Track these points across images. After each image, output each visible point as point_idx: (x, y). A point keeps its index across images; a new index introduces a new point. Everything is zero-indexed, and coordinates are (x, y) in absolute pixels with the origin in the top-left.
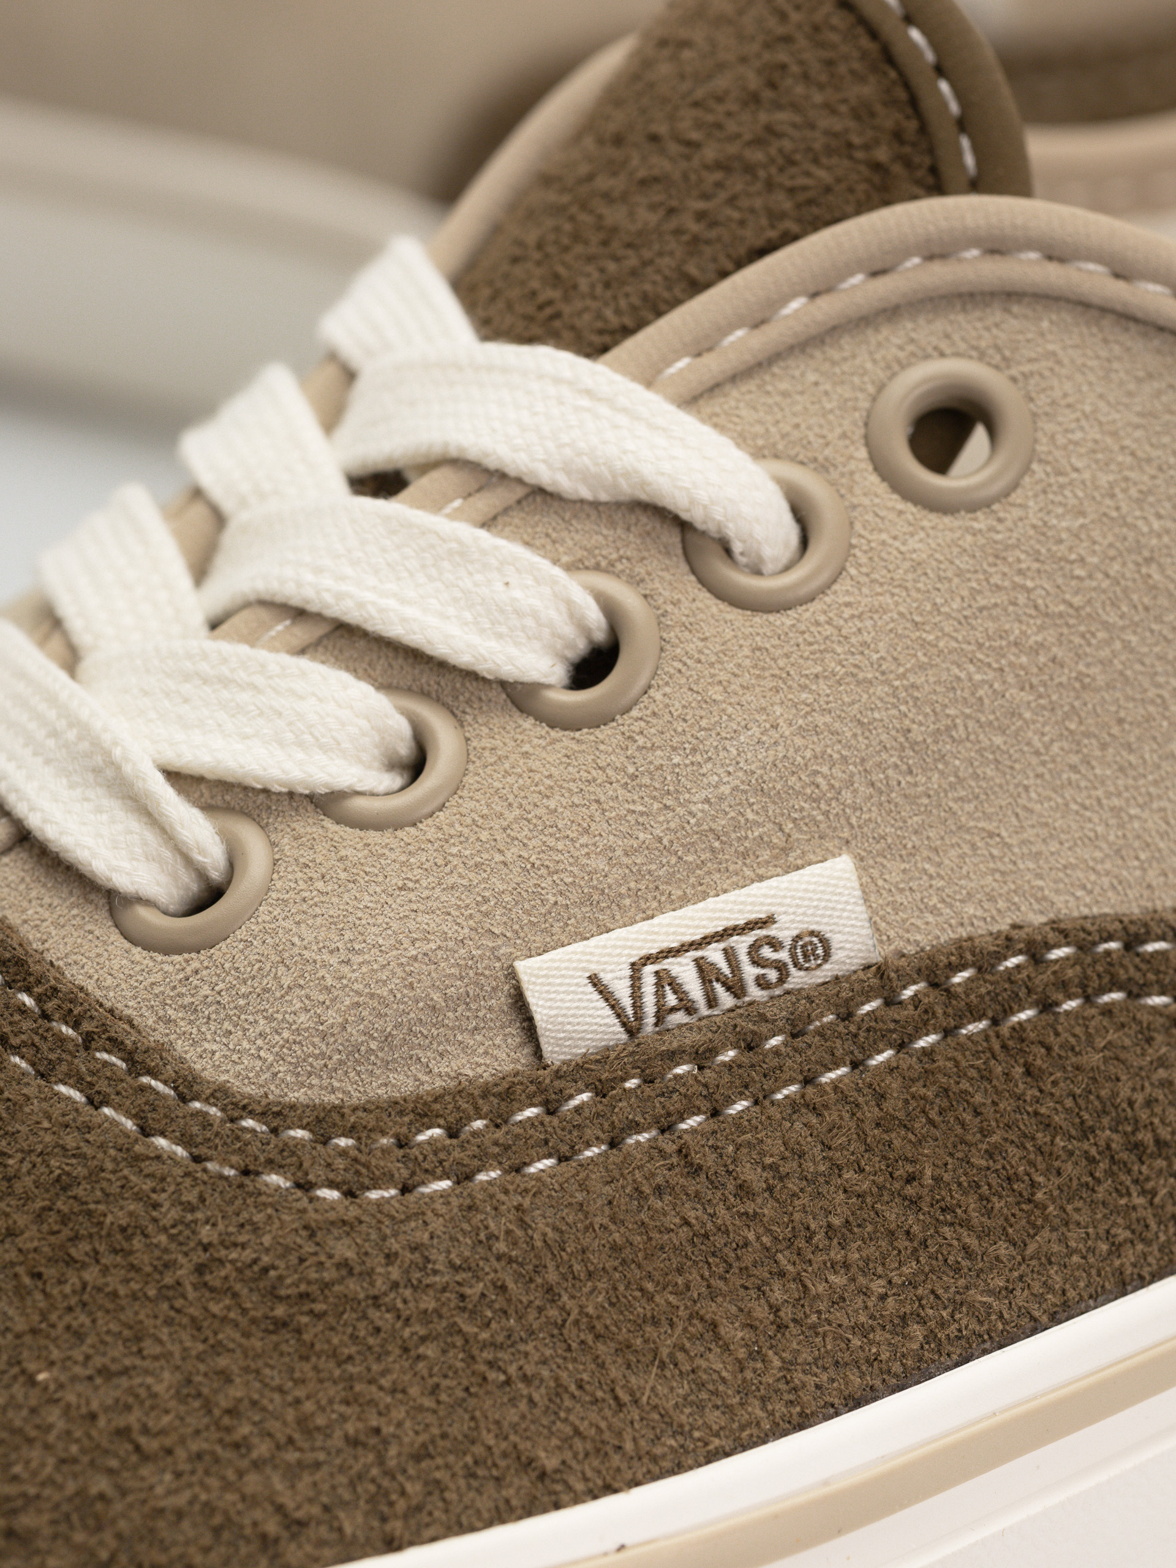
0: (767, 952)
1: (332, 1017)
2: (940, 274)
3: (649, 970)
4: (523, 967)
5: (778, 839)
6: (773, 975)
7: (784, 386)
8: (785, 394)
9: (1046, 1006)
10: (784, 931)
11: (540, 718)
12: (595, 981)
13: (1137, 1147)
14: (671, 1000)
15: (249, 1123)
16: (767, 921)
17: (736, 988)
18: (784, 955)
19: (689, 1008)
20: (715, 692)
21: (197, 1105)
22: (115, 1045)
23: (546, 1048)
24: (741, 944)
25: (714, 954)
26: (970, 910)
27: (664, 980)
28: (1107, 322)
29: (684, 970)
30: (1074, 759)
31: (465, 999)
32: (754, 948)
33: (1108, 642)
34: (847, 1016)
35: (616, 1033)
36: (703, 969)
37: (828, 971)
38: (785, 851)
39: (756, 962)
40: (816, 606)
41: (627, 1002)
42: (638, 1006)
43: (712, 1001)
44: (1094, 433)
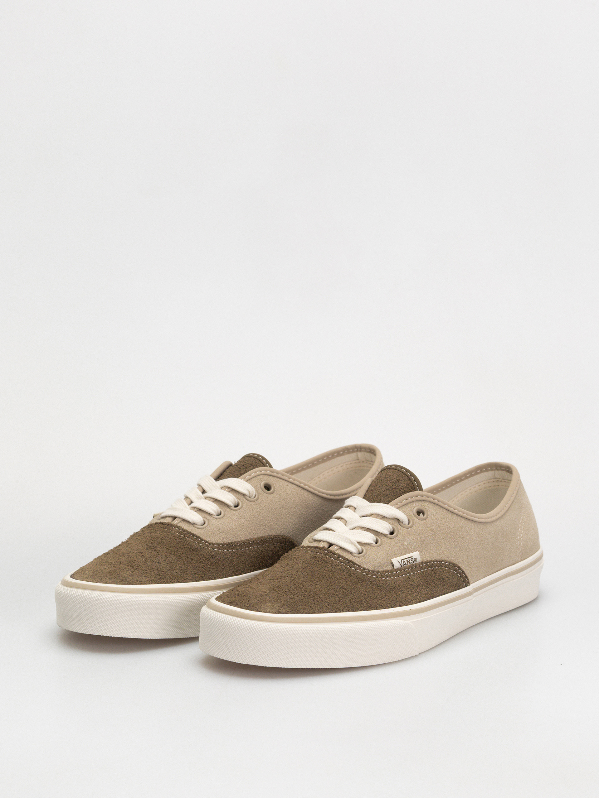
0: (412, 560)
1: (376, 563)
2: (417, 498)
3: (402, 561)
4: (392, 560)
5: (411, 550)
6: (413, 562)
7: (405, 508)
8: (405, 509)
9: (435, 567)
10: (413, 558)
11: (388, 538)
12: (398, 561)
13: (444, 581)
14: (405, 563)
15: (371, 572)
16: (412, 557)
17: (410, 563)
18: (413, 560)
19: (406, 564)
20: (404, 535)
21: (366, 570)
22: (357, 565)
23: (394, 567)
24: (410, 559)
25: (408, 559)
26: (427, 558)
27: (404, 561)
28: (433, 503)
29: (405, 560)
30: (435, 545)
31: (387, 562)
32: (411, 559)
33: (437, 534)
34: (419, 566)
35: (400, 566)
36: (408, 561)
37: (417, 562)
38: (412, 551)
39: (412, 561)
40: (412, 528)
41: (401, 563)
42: (402, 564)
43: (408, 564)
44: (433, 514)
